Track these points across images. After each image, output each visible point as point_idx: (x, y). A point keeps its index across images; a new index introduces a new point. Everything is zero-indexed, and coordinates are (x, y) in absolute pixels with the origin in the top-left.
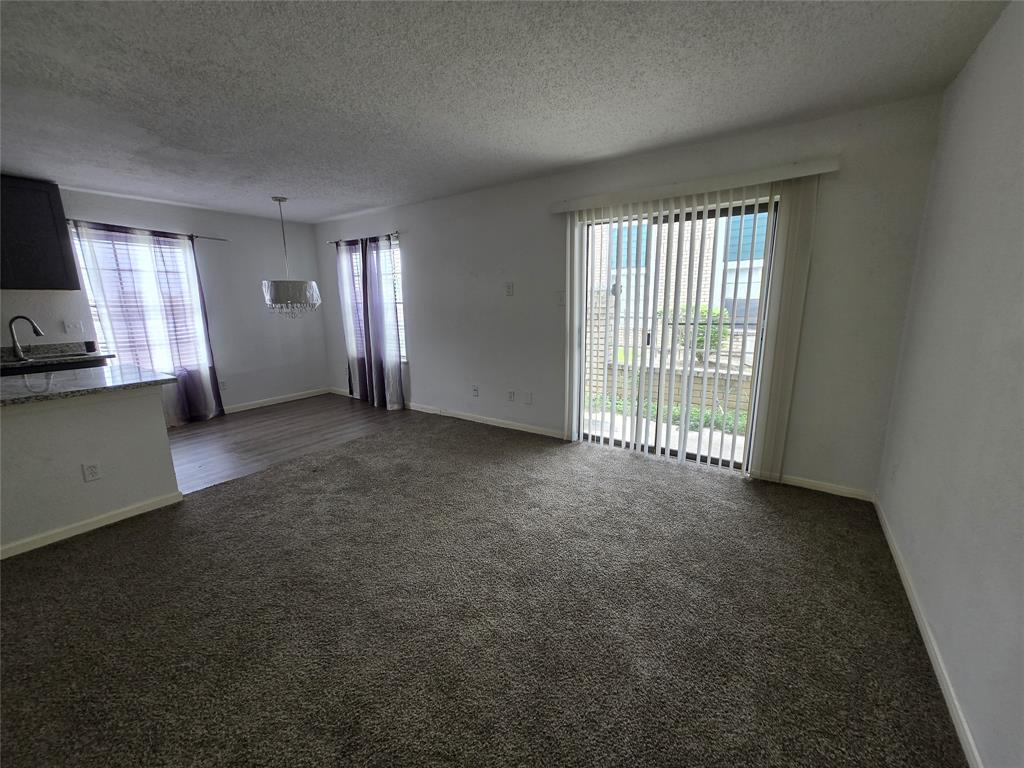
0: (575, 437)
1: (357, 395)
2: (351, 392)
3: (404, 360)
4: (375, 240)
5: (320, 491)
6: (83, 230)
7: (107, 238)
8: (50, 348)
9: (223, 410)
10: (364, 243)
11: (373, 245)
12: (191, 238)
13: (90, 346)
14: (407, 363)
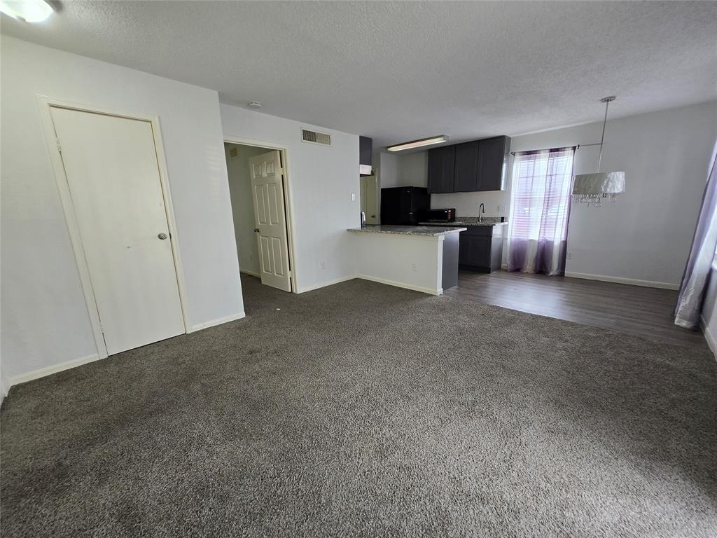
8: (491, 218)
9: (564, 273)
12: (574, 148)
13: (503, 219)
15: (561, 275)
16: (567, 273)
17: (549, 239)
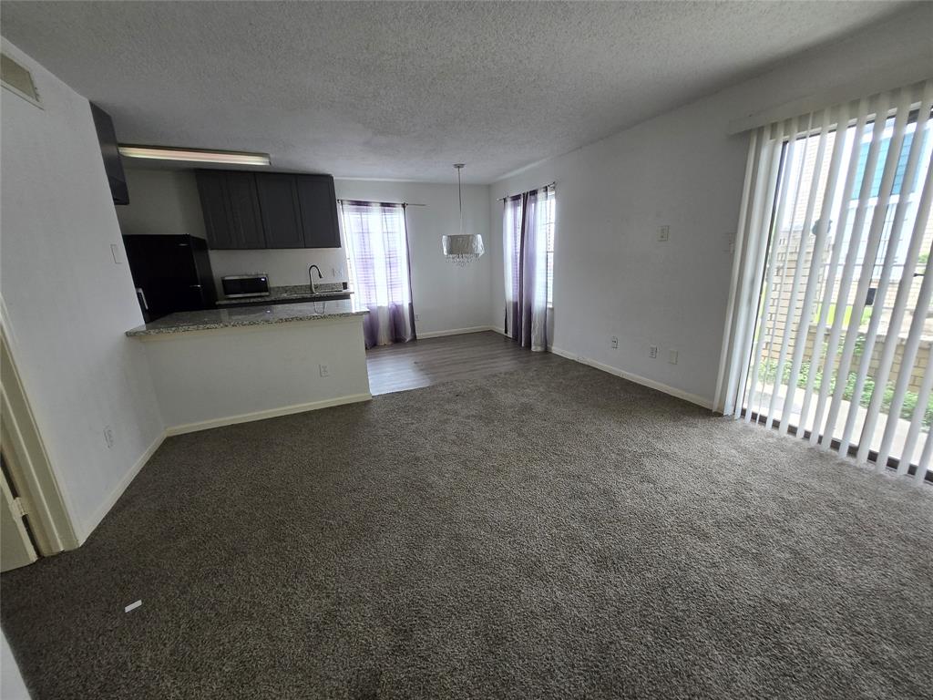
0: (728, 411)
1: (510, 335)
2: (506, 332)
3: (550, 306)
4: (534, 193)
5: (456, 413)
6: (346, 206)
7: (357, 210)
8: (327, 286)
9: (415, 336)
10: (526, 196)
11: (533, 197)
12: (404, 206)
13: (345, 286)
14: (552, 309)
15: (414, 338)
16: (419, 335)
17: (397, 303)
